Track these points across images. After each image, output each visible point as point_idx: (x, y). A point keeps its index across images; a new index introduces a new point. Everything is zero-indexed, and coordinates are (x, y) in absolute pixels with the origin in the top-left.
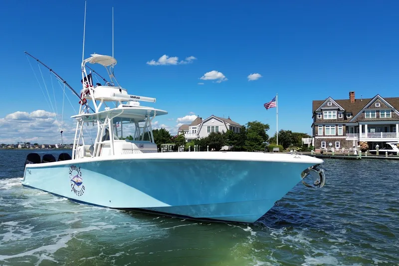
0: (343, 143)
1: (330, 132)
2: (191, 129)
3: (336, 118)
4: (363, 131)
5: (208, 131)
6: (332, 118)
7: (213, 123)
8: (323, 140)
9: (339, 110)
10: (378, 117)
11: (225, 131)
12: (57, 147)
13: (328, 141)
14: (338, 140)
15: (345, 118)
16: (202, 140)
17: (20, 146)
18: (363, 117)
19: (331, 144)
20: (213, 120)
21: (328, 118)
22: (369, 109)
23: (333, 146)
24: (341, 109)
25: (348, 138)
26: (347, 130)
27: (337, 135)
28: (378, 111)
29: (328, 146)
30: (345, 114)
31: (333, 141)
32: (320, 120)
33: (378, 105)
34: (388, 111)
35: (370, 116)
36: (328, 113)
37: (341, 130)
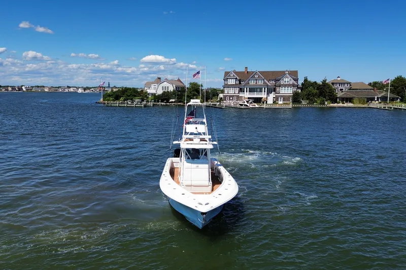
0: (238, 97)
1: (231, 91)
2: (153, 86)
3: (234, 83)
4: (247, 92)
5: (163, 89)
6: (233, 83)
7: (165, 84)
8: (227, 96)
9: (236, 78)
10: (256, 83)
11: (172, 91)
12: (24, 90)
13: (230, 96)
14: (235, 96)
15: (240, 83)
16: (159, 95)
18: (249, 83)
19: (231, 98)
20: (165, 83)
21: (230, 83)
22: (252, 79)
23: (233, 99)
24: (238, 78)
25: (241, 95)
26: (241, 90)
27: (235, 93)
28: (256, 80)
29: (230, 99)
30: (240, 81)
31: (233, 96)
32: (226, 84)
33: (256, 76)
34: (261, 80)
35: (252, 83)
36: (230, 81)
37: (237, 90)
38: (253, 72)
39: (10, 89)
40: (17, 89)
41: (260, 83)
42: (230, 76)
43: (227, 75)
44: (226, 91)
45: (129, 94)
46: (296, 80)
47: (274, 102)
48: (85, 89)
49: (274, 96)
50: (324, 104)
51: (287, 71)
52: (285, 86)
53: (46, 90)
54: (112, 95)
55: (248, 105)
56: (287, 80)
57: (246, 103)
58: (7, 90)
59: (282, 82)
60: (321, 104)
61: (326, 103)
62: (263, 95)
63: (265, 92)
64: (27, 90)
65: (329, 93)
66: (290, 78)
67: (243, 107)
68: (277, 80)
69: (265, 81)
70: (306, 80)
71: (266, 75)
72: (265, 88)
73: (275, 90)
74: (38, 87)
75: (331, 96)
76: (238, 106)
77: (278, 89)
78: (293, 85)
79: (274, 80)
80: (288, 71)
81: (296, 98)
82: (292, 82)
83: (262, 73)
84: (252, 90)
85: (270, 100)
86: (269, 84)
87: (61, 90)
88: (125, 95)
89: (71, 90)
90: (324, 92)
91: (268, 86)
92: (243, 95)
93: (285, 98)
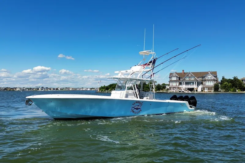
0: (178, 88)
1: (174, 84)
4: (184, 84)
6: (175, 80)
8: (172, 87)
9: (177, 77)
10: (190, 79)
13: (173, 87)
14: (177, 87)
15: (179, 80)
17: (40, 89)
18: (185, 79)
19: (174, 89)
21: (173, 80)
22: (187, 77)
24: (178, 76)
25: (180, 86)
26: (180, 84)
27: (176, 86)
28: (190, 77)
29: (173, 89)
30: (179, 78)
32: (171, 80)
33: (190, 75)
34: (193, 77)
35: (187, 79)
36: (173, 78)
37: (178, 84)
38: (187, 73)
39: (52, 89)
40: (56, 89)
41: (192, 79)
42: (173, 75)
43: (171, 75)
44: (171, 85)
45: (114, 87)
46: (216, 77)
47: (202, 91)
48: (91, 89)
49: (202, 87)
50: (236, 91)
51: (209, 71)
52: (209, 80)
53: (71, 90)
54: (104, 88)
55: (184, 91)
56: (210, 77)
57: (183, 91)
58: (50, 90)
59: (206, 78)
60: (233, 91)
61: (237, 91)
62: (195, 86)
63: (195, 84)
64: (61, 90)
65: (239, 84)
66: (211, 76)
67: (181, 92)
68: (203, 77)
69: (196, 78)
70: (223, 78)
71: (196, 74)
72: (195, 82)
73: (202, 84)
74: (66, 88)
75: (240, 86)
76: (178, 92)
77: (204, 83)
78: (214, 80)
79: (201, 77)
80: (211, 72)
81: (216, 88)
82: (213, 78)
83: (193, 73)
84: (187, 83)
85: (199, 90)
86: (198, 80)
87: (78, 90)
88: (111, 87)
89: (84, 89)
90: (235, 84)
91: (197, 81)
92: (182, 87)
93: (209, 88)
